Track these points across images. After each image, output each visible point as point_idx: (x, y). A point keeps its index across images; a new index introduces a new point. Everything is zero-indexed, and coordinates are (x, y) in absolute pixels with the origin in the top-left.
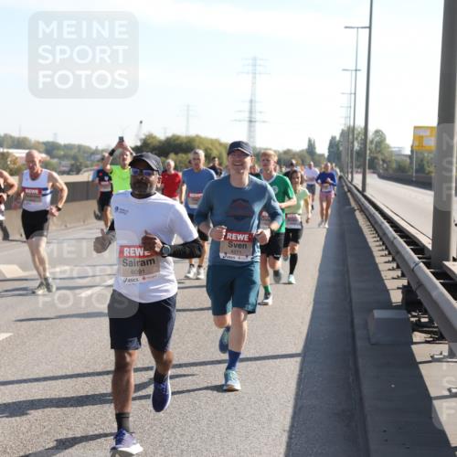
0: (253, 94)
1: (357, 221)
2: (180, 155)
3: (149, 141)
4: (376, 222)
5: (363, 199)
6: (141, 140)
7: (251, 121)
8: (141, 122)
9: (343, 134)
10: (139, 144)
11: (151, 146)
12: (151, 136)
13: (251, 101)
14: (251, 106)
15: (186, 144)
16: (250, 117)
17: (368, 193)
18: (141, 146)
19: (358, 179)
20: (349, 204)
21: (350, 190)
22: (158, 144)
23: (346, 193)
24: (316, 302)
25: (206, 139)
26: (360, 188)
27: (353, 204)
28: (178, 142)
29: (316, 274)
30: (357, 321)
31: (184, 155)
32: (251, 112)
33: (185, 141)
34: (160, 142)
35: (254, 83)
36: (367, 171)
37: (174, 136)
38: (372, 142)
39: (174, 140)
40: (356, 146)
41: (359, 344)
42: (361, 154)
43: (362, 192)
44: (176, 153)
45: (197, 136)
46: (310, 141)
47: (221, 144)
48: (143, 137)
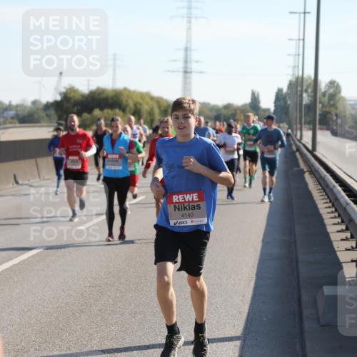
0: (189, 41)
1: (306, 184)
2: (106, 111)
3: (71, 95)
4: (327, 186)
5: (313, 160)
6: (60, 94)
7: (186, 72)
8: (61, 73)
9: (291, 85)
10: (59, 98)
11: (72, 101)
12: (72, 90)
13: (186, 49)
14: (186, 55)
15: (112, 98)
16: (186, 67)
17: (319, 153)
18: (61, 101)
19: (307, 137)
20: (298, 165)
21: (298, 150)
22: (80, 98)
23: (294, 153)
24: (259, 276)
25: (134, 92)
26: (310, 148)
27: (302, 165)
28: (103, 96)
29: (259, 246)
30: (305, 298)
31: (110, 111)
32: (186, 62)
33: (111, 95)
34: (83, 96)
35: (189, 29)
36: (318, 126)
37: (98, 89)
38: (324, 94)
39: (99, 94)
40: (306, 99)
41: (307, 325)
42: (311, 108)
43: (312, 152)
44: (102, 109)
45: (125, 89)
46: (253, 94)
47: (152, 98)
48: (64, 90)
